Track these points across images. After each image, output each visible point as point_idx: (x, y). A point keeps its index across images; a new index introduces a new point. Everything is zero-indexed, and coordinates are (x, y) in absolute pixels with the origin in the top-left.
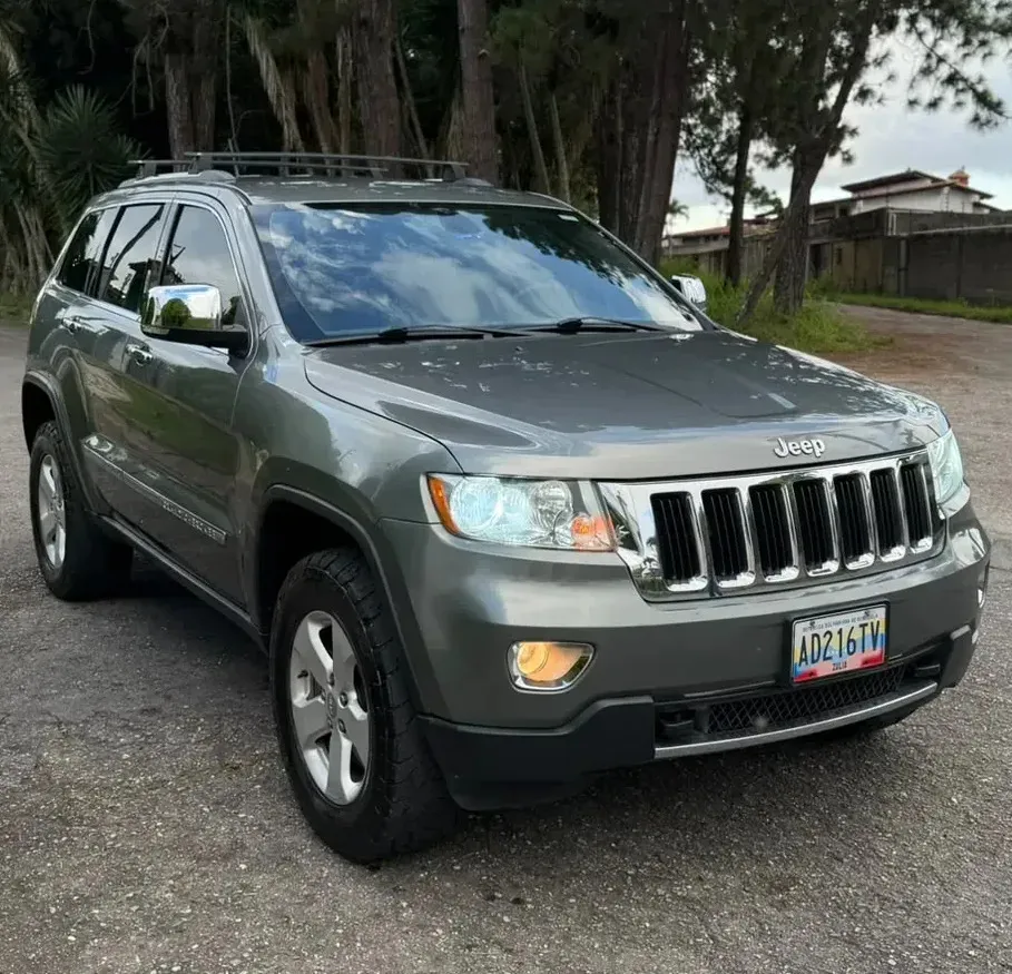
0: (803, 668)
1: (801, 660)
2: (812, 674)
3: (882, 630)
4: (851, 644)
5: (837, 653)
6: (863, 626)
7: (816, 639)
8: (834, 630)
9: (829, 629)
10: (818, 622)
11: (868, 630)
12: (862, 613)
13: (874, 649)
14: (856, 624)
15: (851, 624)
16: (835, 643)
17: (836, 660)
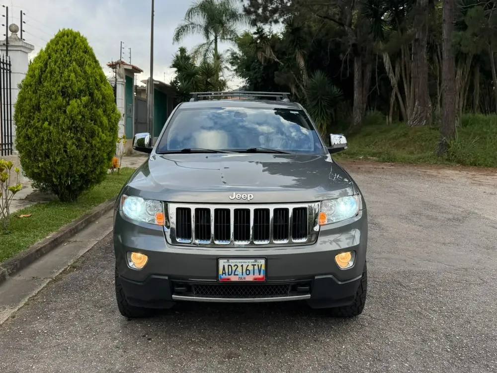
0: (224, 276)
1: (223, 273)
2: (228, 279)
3: (263, 268)
4: (248, 271)
5: (241, 273)
6: (254, 265)
7: (230, 267)
8: (239, 265)
9: (237, 264)
10: (231, 261)
11: (256, 267)
12: (253, 260)
13: (260, 275)
14: (250, 264)
15: (247, 264)
16: (240, 269)
17: (240, 276)
